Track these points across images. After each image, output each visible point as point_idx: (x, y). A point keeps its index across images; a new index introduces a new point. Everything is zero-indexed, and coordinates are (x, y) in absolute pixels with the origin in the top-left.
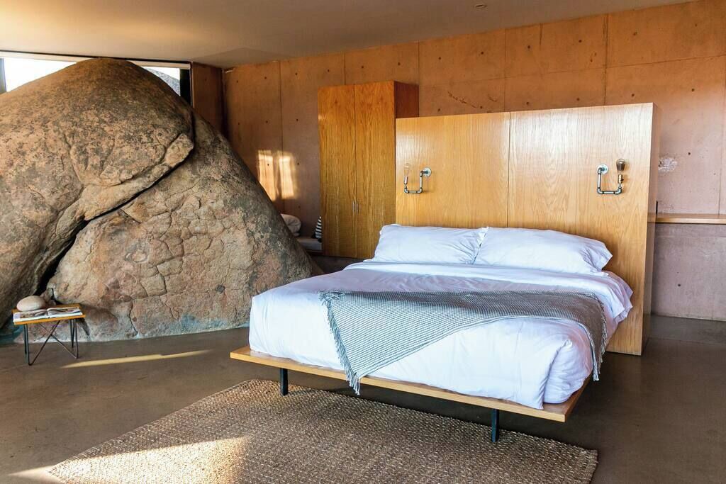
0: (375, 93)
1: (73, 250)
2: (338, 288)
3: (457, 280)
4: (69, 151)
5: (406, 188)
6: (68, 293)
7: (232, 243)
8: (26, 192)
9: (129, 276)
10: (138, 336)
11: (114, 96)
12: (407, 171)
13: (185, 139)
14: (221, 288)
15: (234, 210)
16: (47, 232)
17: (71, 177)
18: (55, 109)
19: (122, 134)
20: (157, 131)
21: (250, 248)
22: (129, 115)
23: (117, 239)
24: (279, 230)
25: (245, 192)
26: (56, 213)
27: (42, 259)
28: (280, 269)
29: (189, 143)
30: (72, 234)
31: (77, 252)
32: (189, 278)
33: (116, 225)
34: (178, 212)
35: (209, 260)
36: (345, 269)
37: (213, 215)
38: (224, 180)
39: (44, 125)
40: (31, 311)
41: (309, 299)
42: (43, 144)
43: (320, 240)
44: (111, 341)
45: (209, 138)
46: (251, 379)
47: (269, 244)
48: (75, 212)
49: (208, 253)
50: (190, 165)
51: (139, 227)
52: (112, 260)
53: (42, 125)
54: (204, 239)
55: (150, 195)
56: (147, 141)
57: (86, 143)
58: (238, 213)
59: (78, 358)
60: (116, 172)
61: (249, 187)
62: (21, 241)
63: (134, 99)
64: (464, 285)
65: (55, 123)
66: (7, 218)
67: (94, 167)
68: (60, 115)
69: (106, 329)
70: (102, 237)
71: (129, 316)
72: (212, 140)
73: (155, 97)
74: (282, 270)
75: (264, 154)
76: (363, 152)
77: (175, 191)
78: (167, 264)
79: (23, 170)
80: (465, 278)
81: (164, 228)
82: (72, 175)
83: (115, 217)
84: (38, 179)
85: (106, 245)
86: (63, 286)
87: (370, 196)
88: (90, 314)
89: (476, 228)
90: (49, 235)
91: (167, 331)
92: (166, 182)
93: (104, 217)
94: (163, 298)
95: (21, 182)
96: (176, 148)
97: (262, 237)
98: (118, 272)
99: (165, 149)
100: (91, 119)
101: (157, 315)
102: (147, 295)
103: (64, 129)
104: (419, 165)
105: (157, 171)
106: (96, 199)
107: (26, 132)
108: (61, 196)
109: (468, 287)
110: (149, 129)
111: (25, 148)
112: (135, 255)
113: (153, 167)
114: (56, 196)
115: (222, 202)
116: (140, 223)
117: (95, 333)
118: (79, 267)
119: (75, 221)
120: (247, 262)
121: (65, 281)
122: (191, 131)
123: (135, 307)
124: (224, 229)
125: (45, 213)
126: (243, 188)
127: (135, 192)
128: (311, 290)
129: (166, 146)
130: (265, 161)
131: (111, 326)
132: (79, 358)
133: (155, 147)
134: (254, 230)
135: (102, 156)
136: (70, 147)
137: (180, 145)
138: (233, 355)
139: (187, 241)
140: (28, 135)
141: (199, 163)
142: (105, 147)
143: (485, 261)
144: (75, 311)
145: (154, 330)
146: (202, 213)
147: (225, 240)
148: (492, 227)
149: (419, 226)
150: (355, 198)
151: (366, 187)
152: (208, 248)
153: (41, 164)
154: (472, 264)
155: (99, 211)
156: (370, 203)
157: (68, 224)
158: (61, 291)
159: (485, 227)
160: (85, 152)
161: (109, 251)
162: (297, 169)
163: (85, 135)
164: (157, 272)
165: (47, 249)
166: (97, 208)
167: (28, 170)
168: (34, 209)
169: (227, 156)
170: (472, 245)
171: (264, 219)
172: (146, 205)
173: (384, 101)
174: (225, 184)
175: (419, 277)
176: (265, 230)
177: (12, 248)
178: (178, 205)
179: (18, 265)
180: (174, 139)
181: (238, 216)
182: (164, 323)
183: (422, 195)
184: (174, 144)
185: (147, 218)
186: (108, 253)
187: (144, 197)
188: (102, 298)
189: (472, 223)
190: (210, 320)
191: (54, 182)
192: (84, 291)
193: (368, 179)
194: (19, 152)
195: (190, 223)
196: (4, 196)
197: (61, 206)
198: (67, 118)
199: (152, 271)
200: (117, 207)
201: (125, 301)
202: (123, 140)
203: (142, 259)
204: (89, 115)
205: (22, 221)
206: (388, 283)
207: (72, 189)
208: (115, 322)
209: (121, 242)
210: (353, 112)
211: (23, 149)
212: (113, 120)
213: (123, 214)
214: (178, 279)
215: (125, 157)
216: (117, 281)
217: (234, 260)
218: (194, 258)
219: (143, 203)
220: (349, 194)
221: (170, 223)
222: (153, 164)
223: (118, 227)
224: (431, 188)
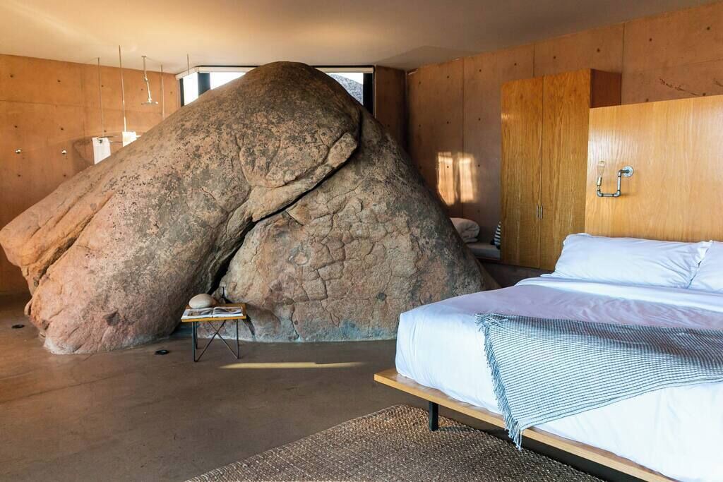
0: (568, 85)
1: (241, 250)
2: (502, 310)
3: (664, 309)
4: (238, 153)
5: (600, 191)
6: (236, 292)
7: (395, 248)
8: (199, 194)
9: (291, 279)
10: (299, 340)
11: (283, 97)
12: (601, 170)
13: (348, 138)
14: (382, 296)
15: (397, 214)
16: (218, 232)
17: (239, 179)
18: (229, 112)
19: (288, 135)
20: (321, 131)
21: (413, 255)
22: (295, 115)
23: (280, 241)
24: (447, 235)
25: (410, 194)
26: (226, 214)
27: (215, 258)
28: (446, 279)
29: (352, 142)
30: (241, 235)
31: (245, 253)
32: (350, 283)
33: (280, 227)
34: (340, 214)
35: (370, 267)
36: (517, 284)
37: (376, 218)
38: (389, 181)
39: (219, 128)
40: (200, 308)
41: (463, 322)
42: (216, 147)
43: (498, 247)
44: (274, 343)
45: (376, 137)
46: (400, 404)
47: (434, 251)
48: (244, 213)
49: (370, 258)
50: (353, 166)
51: (301, 230)
52: (276, 262)
53: (217, 129)
54: (365, 243)
55: (312, 197)
56: (310, 141)
57: (254, 144)
58: (401, 216)
59: (238, 358)
60: (280, 175)
61: (415, 188)
62: (194, 241)
63: (302, 99)
64: (674, 316)
65: (229, 126)
66: (183, 218)
67: (261, 168)
68: (234, 118)
69: (270, 330)
70: (267, 239)
71: (291, 319)
72: (379, 139)
73: (324, 96)
74: (448, 281)
75: (443, 156)
76: (551, 152)
77: (338, 192)
78: (328, 268)
79: (198, 172)
80: (675, 307)
81: (325, 231)
82: (241, 177)
83: (279, 219)
84: (210, 181)
85: (271, 247)
86: (232, 286)
87: (557, 200)
88: (255, 315)
89: (694, 241)
90: (221, 235)
91: (327, 336)
92: (328, 184)
93: (270, 218)
94: (324, 303)
95: (196, 184)
96: (339, 148)
97: (427, 243)
98: (281, 274)
99: (329, 149)
100: (260, 120)
101: (317, 319)
102: (308, 299)
103: (236, 132)
104: (618, 162)
105: (320, 172)
106: (262, 201)
107: (202, 136)
108: (230, 197)
109: (680, 320)
110: (313, 129)
111: (201, 150)
112: (297, 258)
113: (316, 167)
114: (225, 198)
115: (385, 204)
116: (302, 225)
117: (261, 334)
118: (246, 268)
119: (244, 222)
120: (410, 270)
121: (234, 280)
122: (357, 130)
123: (297, 310)
124: (387, 233)
125: (216, 214)
126: (408, 190)
127: (298, 193)
128: (468, 311)
129: (329, 145)
130: (445, 162)
131: (275, 327)
132: (240, 358)
133: (318, 148)
134: (418, 235)
135: (268, 157)
136: (240, 149)
137: (343, 145)
138: (378, 378)
139: (349, 245)
140: (204, 138)
141: (363, 164)
142: (271, 148)
143: (706, 285)
144: (237, 311)
145: (315, 334)
146: (364, 217)
147: (387, 244)
148: (716, 240)
149: (613, 236)
150: (539, 202)
151: (553, 191)
152: (369, 253)
153: (214, 166)
154: (687, 288)
155: (265, 213)
156: (556, 208)
157: (238, 225)
158: (231, 290)
159: (707, 241)
160: (252, 154)
161: (273, 253)
162: (477, 171)
163: (254, 136)
164: (318, 276)
165: (219, 249)
166: (263, 209)
167: (203, 172)
168: (206, 209)
169: (393, 155)
170: (686, 262)
171: (430, 223)
172: (308, 207)
173: (578, 93)
174: (389, 186)
175: (611, 301)
176: (430, 236)
177: (187, 247)
178: (341, 207)
179: (192, 263)
180: (338, 139)
181: (401, 220)
182: (324, 329)
183: (619, 199)
184: (337, 143)
185: (310, 220)
186: (272, 254)
187: (307, 199)
188: (266, 299)
189: (687, 235)
190: (370, 329)
191: (224, 183)
192: (251, 291)
193: (555, 182)
194: (195, 155)
195: (351, 226)
196: (181, 196)
197: (231, 207)
198: (240, 120)
199: (313, 275)
200: (282, 210)
201: (287, 304)
202: (288, 141)
203: (304, 262)
204: (259, 118)
205: (195, 221)
206: (569, 307)
207: (241, 190)
208: (278, 324)
209: (284, 245)
210: (540, 107)
211: (199, 152)
212: (281, 120)
213: (287, 216)
214: (340, 284)
215: (289, 158)
216: (280, 284)
217: (397, 267)
218: (355, 263)
219: (306, 205)
220: (533, 197)
221: (331, 226)
222: (315, 165)
223: (282, 229)
224: (633, 190)
